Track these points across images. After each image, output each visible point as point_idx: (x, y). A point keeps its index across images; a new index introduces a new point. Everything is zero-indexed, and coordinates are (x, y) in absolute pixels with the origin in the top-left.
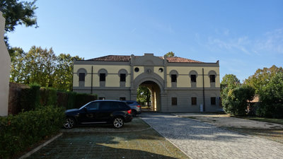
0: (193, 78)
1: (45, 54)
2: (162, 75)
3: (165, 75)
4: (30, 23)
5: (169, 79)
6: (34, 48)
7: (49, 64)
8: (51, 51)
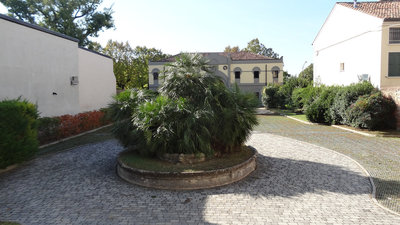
0: (256, 74)
1: (121, 47)
2: (226, 72)
3: (229, 72)
4: (109, 26)
5: (233, 76)
6: (110, 41)
7: (126, 57)
8: (128, 44)
